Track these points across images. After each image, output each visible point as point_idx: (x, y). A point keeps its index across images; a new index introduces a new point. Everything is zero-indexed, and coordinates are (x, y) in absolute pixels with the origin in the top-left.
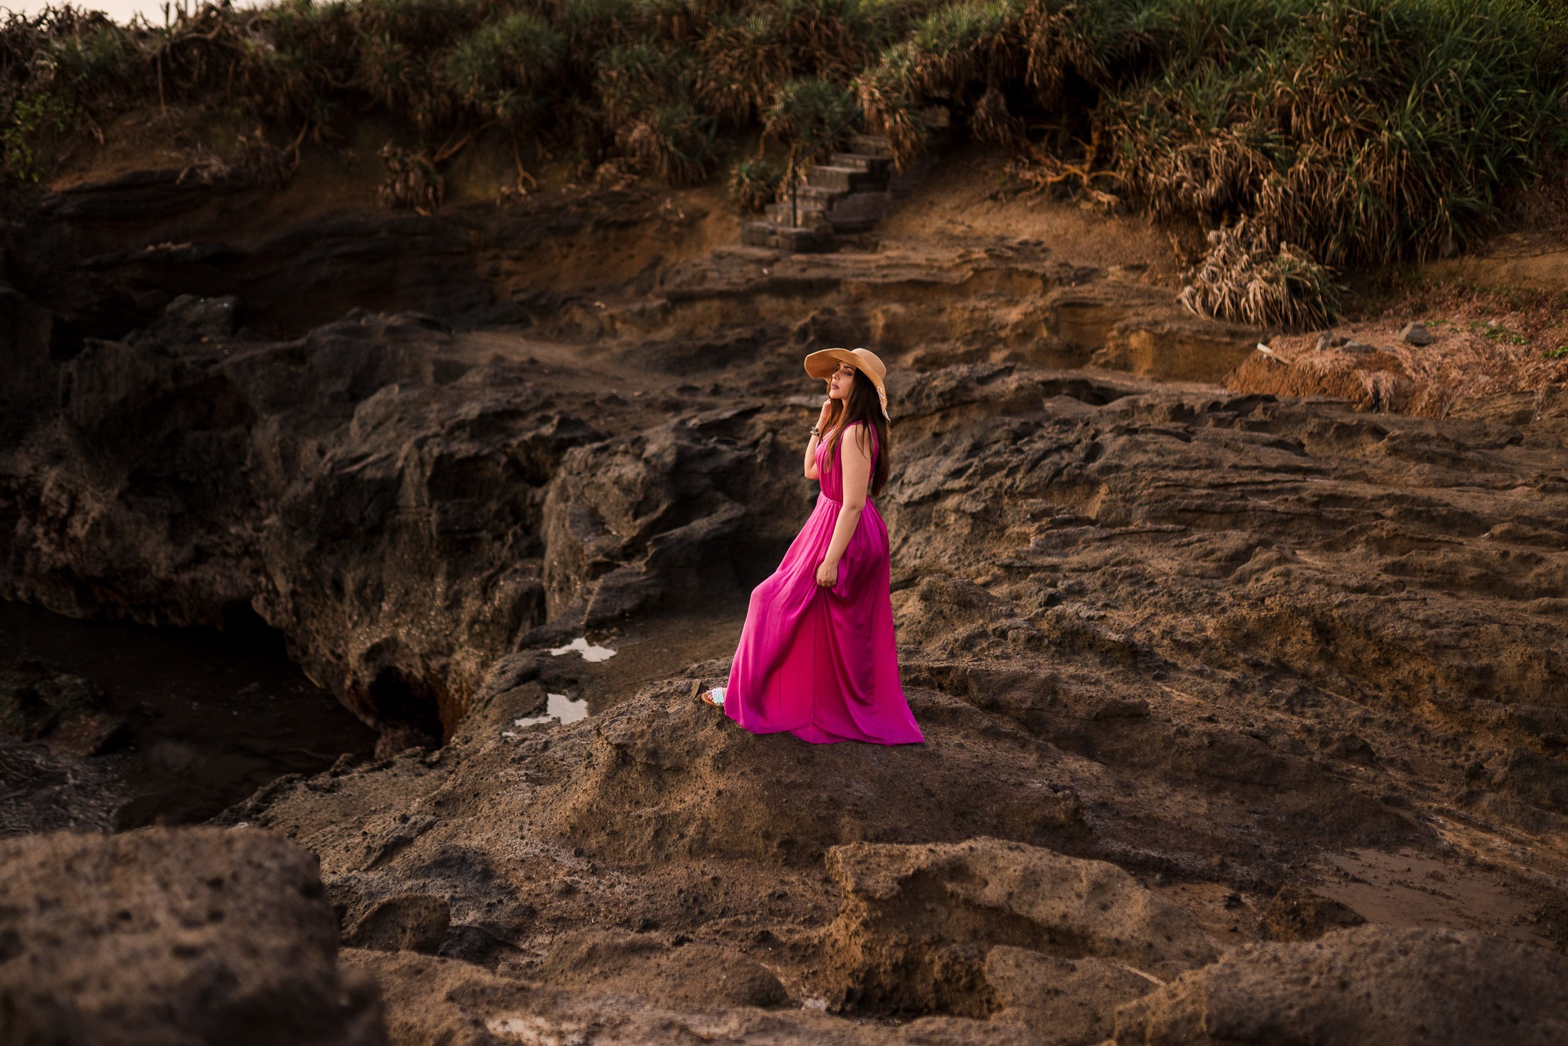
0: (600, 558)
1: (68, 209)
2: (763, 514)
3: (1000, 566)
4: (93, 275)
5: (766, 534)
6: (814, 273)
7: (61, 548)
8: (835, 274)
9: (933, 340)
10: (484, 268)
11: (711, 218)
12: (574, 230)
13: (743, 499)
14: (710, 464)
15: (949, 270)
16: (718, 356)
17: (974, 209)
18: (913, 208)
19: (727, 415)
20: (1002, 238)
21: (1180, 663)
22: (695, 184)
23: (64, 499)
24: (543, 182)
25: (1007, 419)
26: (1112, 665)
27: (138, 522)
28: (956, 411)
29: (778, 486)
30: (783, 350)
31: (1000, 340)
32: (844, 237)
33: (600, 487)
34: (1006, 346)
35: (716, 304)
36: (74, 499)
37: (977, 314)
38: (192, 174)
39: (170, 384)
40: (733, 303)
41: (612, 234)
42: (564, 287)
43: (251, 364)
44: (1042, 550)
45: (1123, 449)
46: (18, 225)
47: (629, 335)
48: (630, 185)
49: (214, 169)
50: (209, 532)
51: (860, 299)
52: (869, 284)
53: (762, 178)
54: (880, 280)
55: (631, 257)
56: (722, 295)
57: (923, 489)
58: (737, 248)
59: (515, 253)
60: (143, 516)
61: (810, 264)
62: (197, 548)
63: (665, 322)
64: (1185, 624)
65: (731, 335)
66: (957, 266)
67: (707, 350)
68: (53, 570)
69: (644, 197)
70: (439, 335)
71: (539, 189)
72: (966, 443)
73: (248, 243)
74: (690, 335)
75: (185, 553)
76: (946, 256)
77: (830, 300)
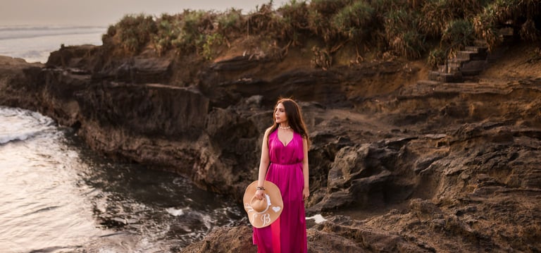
0: (335, 187)
1: (217, 68)
2: (398, 175)
3: (458, 199)
4: (223, 88)
5: (398, 183)
6: (450, 90)
7: (203, 173)
8: (457, 90)
9: (494, 116)
10: (343, 88)
11: (421, 71)
12: (373, 75)
13: (391, 169)
14: (381, 156)
15: (504, 89)
16: (413, 120)
17: (521, 67)
18: (496, 66)
19: (400, 139)
20: (530, 77)
21: (501, 246)
22: (417, 59)
23: (206, 158)
24: (365, 59)
25: (494, 144)
26: (467, 242)
27: (224, 167)
28: (473, 140)
29: (405, 165)
30: (435, 118)
31: (521, 116)
32: (467, 77)
33: (343, 162)
34: (523, 119)
35: (414, 101)
36: (208, 158)
37: (512, 106)
38: (254, 57)
39: (235, 123)
40: (421, 101)
41: (386, 77)
42: (369, 95)
43: (259, 117)
44: (478, 195)
45: (526, 156)
46: (204, 73)
47: (385, 111)
48: (394, 60)
49: (261, 55)
50: (244, 172)
51: (466, 100)
52: (469, 94)
53: (440, 56)
54: (474, 93)
55: (393, 85)
56: (416, 98)
57: (455, 170)
58: (425, 81)
59: (353, 83)
60: (225, 165)
61: (449, 87)
62: (240, 177)
63: (397, 107)
64: (511, 228)
65: (418, 112)
66: (507, 88)
67: (409, 117)
68: (201, 180)
69: (398, 64)
70: (320, 110)
71: (364, 61)
72: (477, 152)
73: (269, 79)
74: (405, 112)
75: (236, 178)
76: (503, 84)
77: (456, 100)
